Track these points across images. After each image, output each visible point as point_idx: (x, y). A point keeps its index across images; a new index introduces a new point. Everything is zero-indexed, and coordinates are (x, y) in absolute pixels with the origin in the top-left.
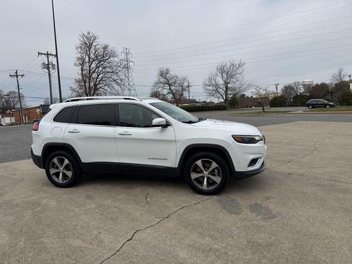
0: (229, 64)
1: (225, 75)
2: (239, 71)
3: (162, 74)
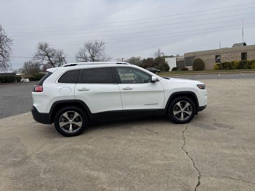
0: (93, 43)
1: (91, 50)
2: (102, 48)
3: (41, 48)
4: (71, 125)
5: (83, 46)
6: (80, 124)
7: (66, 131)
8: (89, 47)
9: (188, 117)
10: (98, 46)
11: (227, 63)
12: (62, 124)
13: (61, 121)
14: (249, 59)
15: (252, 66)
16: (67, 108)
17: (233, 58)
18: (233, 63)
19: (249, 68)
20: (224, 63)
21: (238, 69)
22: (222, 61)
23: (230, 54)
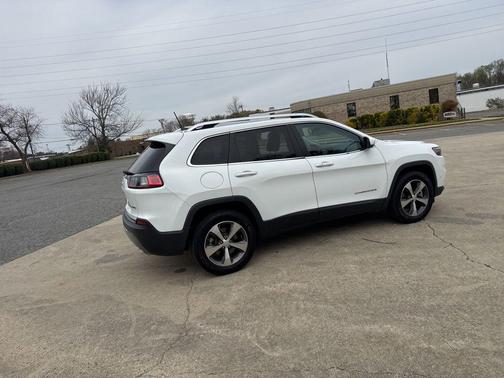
4: (227, 250)
5: (77, 99)
6: (243, 246)
7: (219, 264)
8: (90, 98)
9: (422, 209)
10: (111, 97)
11: (367, 116)
12: (210, 251)
13: (208, 244)
14: (404, 107)
15: (409, 119)
16: (219, 215)
17: (377, 106)
18: (377, 115)
19: (405, 123)
20: (363, 117)
21: (387, 125)
22: (360, 114)
23: (371, 100)
